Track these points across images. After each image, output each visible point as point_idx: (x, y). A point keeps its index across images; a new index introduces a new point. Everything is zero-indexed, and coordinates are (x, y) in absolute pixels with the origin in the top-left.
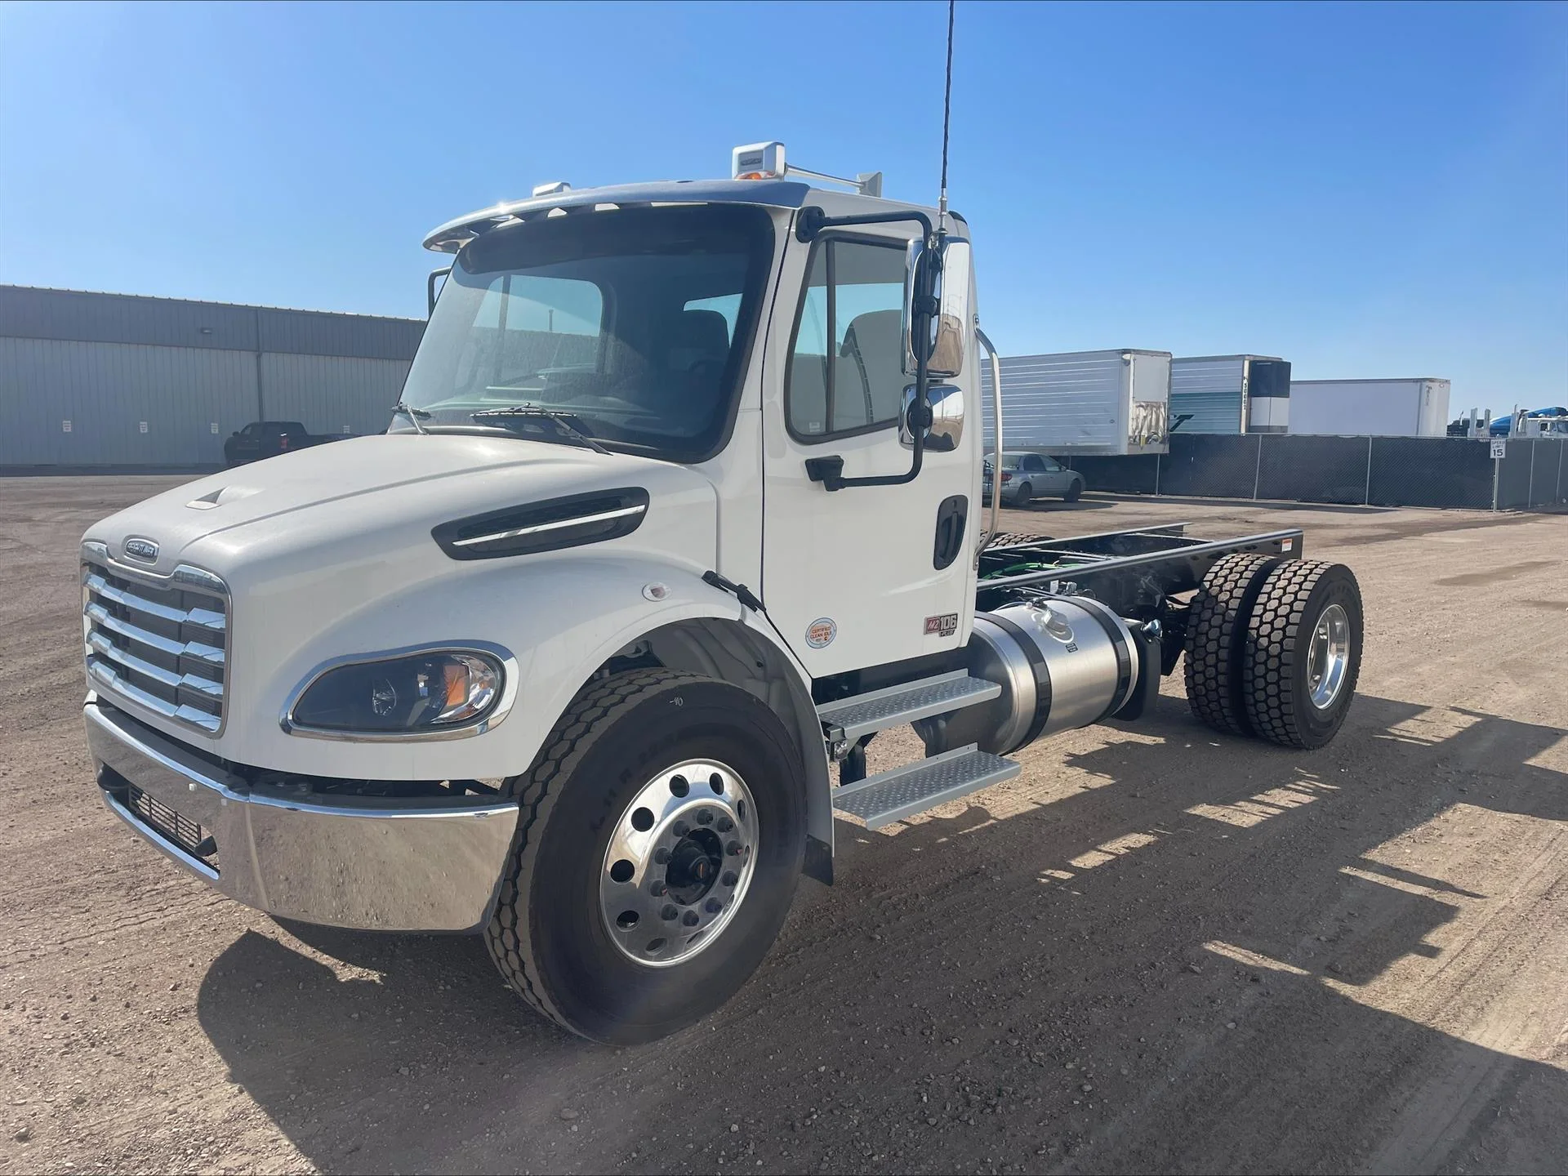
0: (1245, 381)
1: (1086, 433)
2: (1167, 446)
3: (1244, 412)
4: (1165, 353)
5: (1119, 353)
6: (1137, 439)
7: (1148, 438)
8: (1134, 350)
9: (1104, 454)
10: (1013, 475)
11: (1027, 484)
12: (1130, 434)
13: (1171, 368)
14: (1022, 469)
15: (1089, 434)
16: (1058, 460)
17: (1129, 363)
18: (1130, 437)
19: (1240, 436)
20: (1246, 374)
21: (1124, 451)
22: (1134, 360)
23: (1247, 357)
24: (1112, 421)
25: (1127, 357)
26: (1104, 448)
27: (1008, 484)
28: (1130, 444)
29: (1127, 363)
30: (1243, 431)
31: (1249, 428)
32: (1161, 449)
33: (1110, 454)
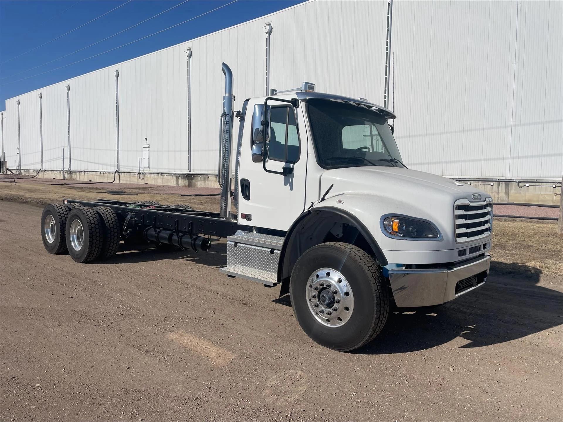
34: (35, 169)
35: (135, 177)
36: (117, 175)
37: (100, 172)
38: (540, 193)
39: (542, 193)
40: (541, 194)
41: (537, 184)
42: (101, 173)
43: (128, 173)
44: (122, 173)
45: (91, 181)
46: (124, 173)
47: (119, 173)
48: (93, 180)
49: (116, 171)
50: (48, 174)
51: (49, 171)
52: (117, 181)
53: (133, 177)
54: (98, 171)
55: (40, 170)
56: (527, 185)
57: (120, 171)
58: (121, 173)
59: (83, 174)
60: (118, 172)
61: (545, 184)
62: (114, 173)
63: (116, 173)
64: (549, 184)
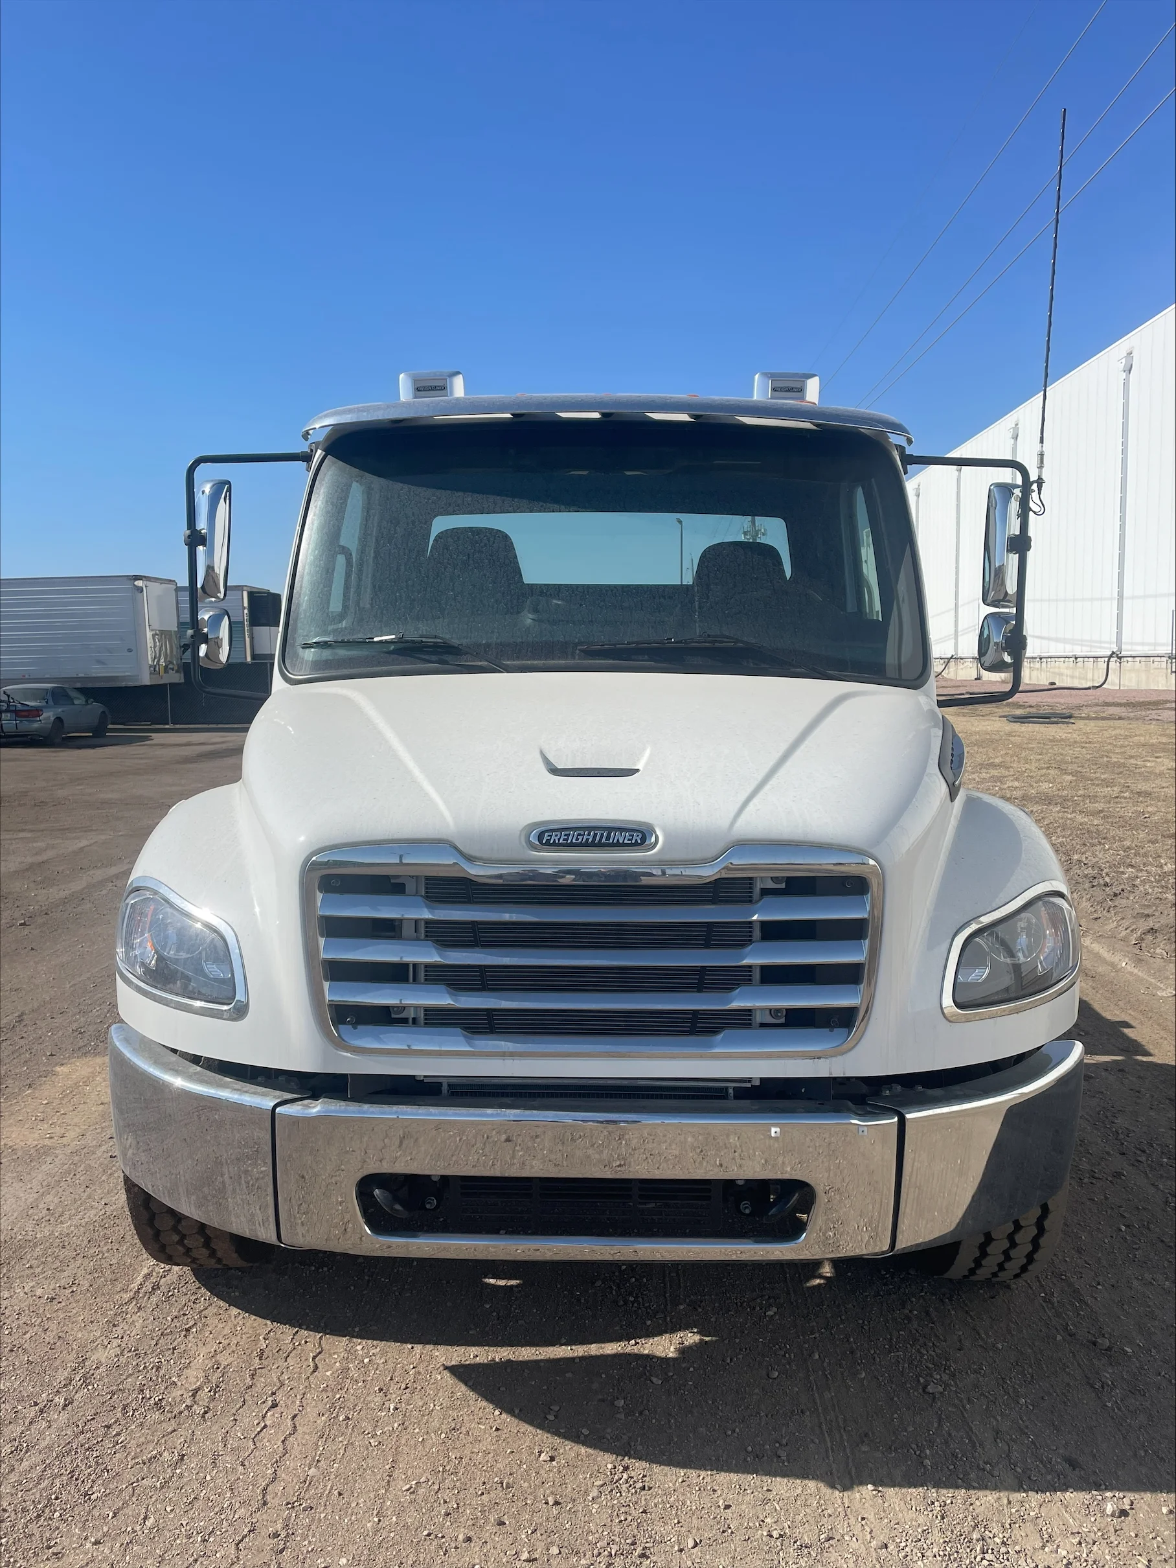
0: (246, 611)
1: (99, 662)
2: (182, 675)
3: (248, 640)
4: (171, 581)
5: (130, 579)
6: (157, 669)
7: (166, 667)
8: (145, 577)
9: (123, 684)
10: (44, 710)
11: (59, 719)
12: (150, 663)
13: (177, 596)
14: (51, 702)
15: (103, 663)
16: (84, 691)
17: (142, 591)
18: (151, 667)
19: (246, 665)
20: (246, 604)
21: (146, 680)
22: (146, 587)
23: (245, 588)
24: (130, 650)
25: (139, 583)
26: (124, 678)
27: (40, 721)
28: (151, 674)
29: (141, 590)
30: (249, 659)
31: (254, 657)
32: (176, 678)
33: (131, 684)
34: (943, 656)
35: (1161, 668)
36: (1113, 664)
37: (1076, 658)
42: (1079, 659)
43: (1144, 659)
44: (1129, 659)
45: (1055, 684)
46: (1134, 657)
47: (1120, 658)
48: (1059, 682)
49: (1113, 653)
50: (966, 667)
51: (969, 660)
52: (1113, 684)
53: (1155, 669)
54: (1070, 654)
55: (951, 658)
57: (1123, 653)
58: (1125, 659)
59: (1038, 665)
60: (1117, 656)
62: (1106, 659)
63: (1112, 659)
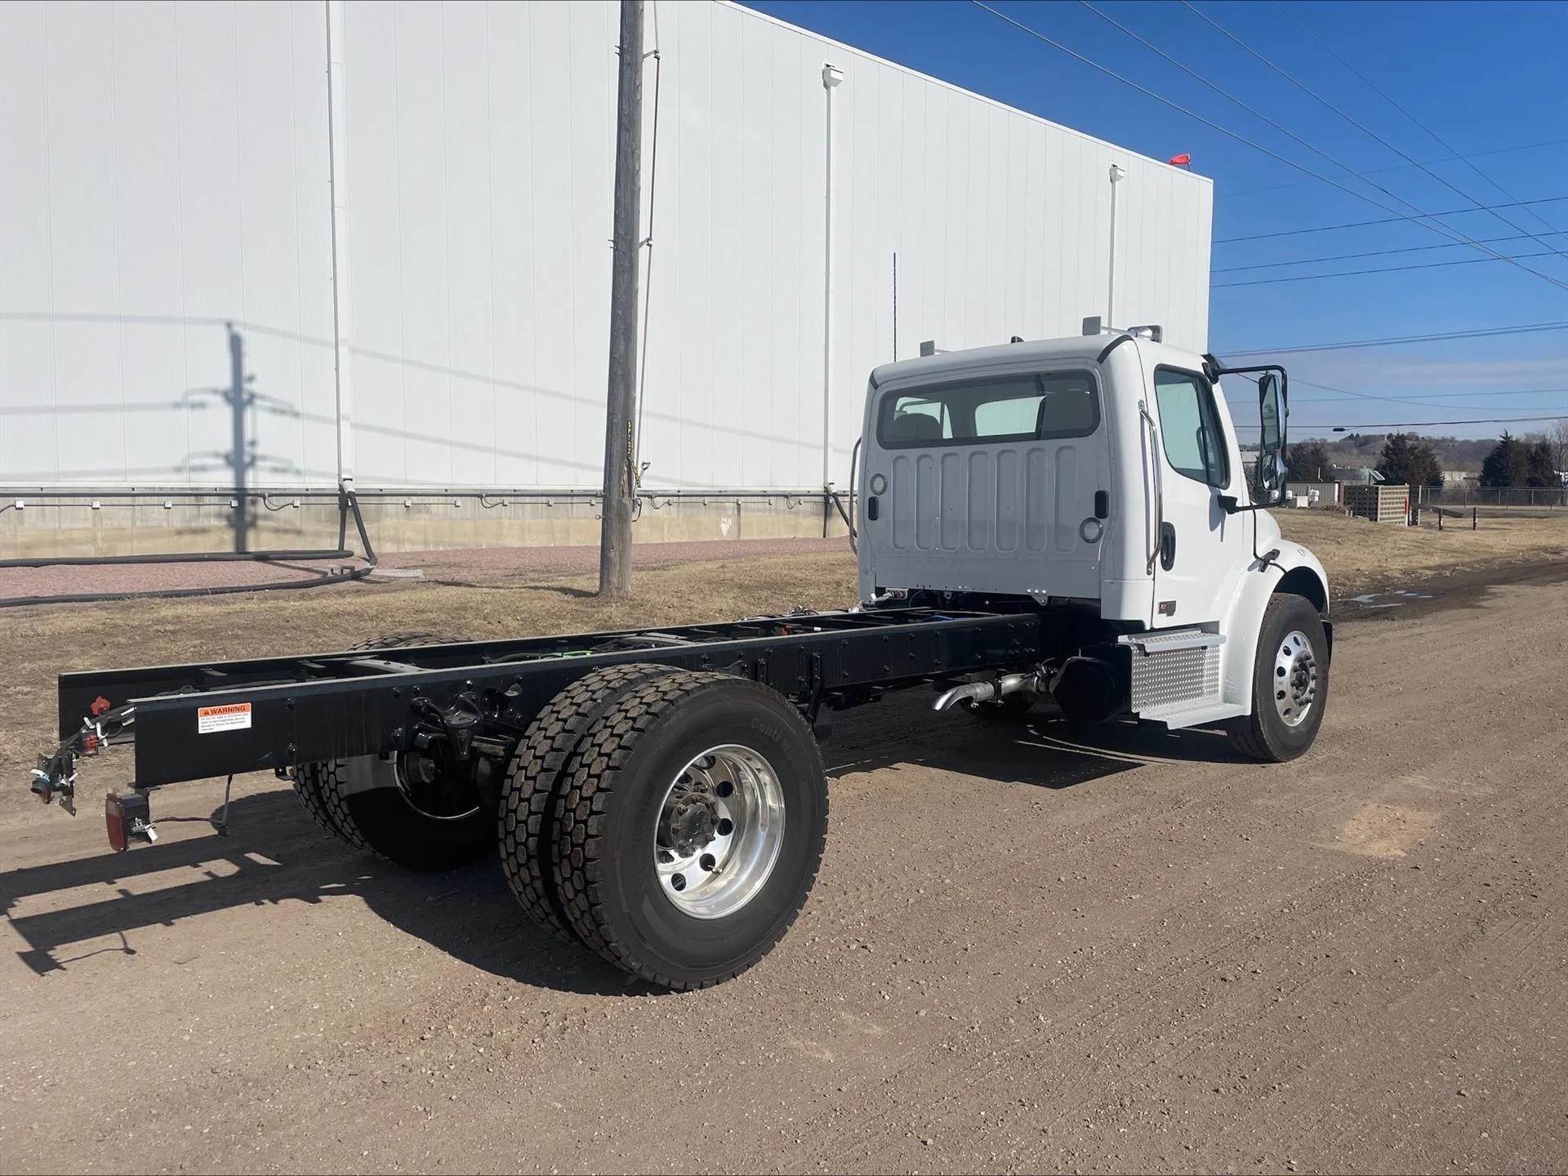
38: (57, 527)
39: (64, 526)
40: (60, 527)
41: (47, 500)
56: (20, 503)
61: (69, 500)
64: (82, 500)
